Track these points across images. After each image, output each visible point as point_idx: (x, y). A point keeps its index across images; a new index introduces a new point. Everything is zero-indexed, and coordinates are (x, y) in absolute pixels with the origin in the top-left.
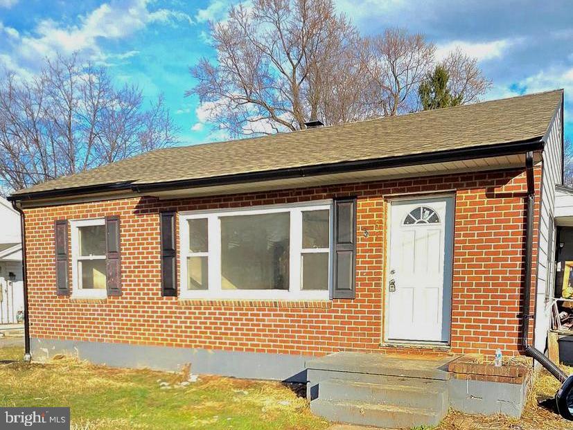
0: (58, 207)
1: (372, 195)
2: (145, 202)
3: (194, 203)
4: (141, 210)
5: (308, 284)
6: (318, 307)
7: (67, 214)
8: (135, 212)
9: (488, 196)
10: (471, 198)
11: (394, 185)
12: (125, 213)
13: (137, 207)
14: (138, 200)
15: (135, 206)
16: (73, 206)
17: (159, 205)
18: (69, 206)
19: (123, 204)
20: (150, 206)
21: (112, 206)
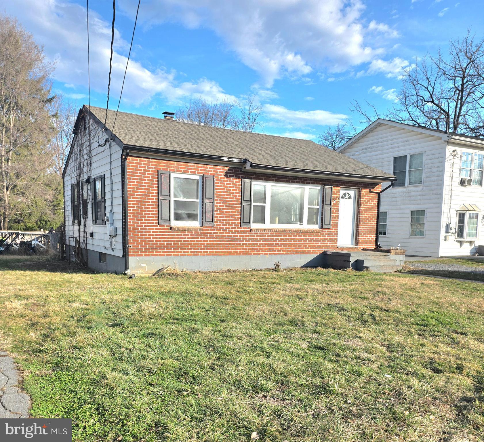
0: (161, 161)
1: (337, 186)
2: (232, 170)
3: (262, 176)
4: (230, 174)
5: (310, 222)
6: (317, 232)
7: (169, 167)
8: (225, 176)
9: (370, 192)
10: (365, 191)
11: (344, 183)
12: (218, 175)
13: (226, 173)
14: (228, 169)
15: (225, 171)
16: (175, 163)
17: (242, 174)
18: (172, 162)
19: (217, 169)
20: (236, 174)
21: (209, 169)
